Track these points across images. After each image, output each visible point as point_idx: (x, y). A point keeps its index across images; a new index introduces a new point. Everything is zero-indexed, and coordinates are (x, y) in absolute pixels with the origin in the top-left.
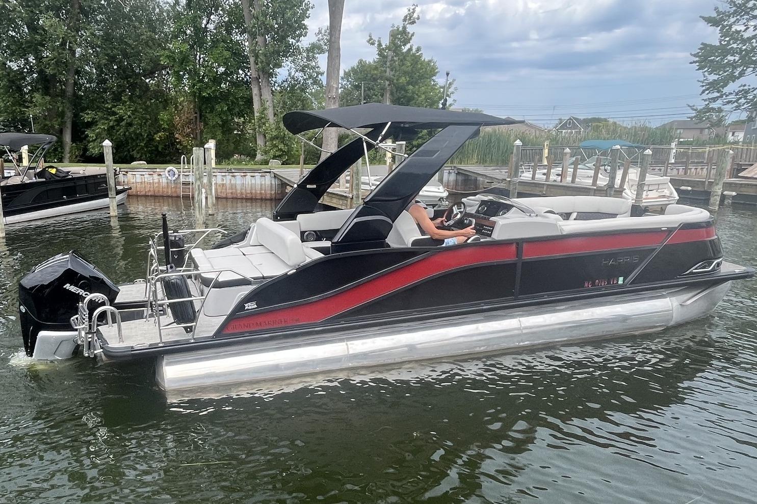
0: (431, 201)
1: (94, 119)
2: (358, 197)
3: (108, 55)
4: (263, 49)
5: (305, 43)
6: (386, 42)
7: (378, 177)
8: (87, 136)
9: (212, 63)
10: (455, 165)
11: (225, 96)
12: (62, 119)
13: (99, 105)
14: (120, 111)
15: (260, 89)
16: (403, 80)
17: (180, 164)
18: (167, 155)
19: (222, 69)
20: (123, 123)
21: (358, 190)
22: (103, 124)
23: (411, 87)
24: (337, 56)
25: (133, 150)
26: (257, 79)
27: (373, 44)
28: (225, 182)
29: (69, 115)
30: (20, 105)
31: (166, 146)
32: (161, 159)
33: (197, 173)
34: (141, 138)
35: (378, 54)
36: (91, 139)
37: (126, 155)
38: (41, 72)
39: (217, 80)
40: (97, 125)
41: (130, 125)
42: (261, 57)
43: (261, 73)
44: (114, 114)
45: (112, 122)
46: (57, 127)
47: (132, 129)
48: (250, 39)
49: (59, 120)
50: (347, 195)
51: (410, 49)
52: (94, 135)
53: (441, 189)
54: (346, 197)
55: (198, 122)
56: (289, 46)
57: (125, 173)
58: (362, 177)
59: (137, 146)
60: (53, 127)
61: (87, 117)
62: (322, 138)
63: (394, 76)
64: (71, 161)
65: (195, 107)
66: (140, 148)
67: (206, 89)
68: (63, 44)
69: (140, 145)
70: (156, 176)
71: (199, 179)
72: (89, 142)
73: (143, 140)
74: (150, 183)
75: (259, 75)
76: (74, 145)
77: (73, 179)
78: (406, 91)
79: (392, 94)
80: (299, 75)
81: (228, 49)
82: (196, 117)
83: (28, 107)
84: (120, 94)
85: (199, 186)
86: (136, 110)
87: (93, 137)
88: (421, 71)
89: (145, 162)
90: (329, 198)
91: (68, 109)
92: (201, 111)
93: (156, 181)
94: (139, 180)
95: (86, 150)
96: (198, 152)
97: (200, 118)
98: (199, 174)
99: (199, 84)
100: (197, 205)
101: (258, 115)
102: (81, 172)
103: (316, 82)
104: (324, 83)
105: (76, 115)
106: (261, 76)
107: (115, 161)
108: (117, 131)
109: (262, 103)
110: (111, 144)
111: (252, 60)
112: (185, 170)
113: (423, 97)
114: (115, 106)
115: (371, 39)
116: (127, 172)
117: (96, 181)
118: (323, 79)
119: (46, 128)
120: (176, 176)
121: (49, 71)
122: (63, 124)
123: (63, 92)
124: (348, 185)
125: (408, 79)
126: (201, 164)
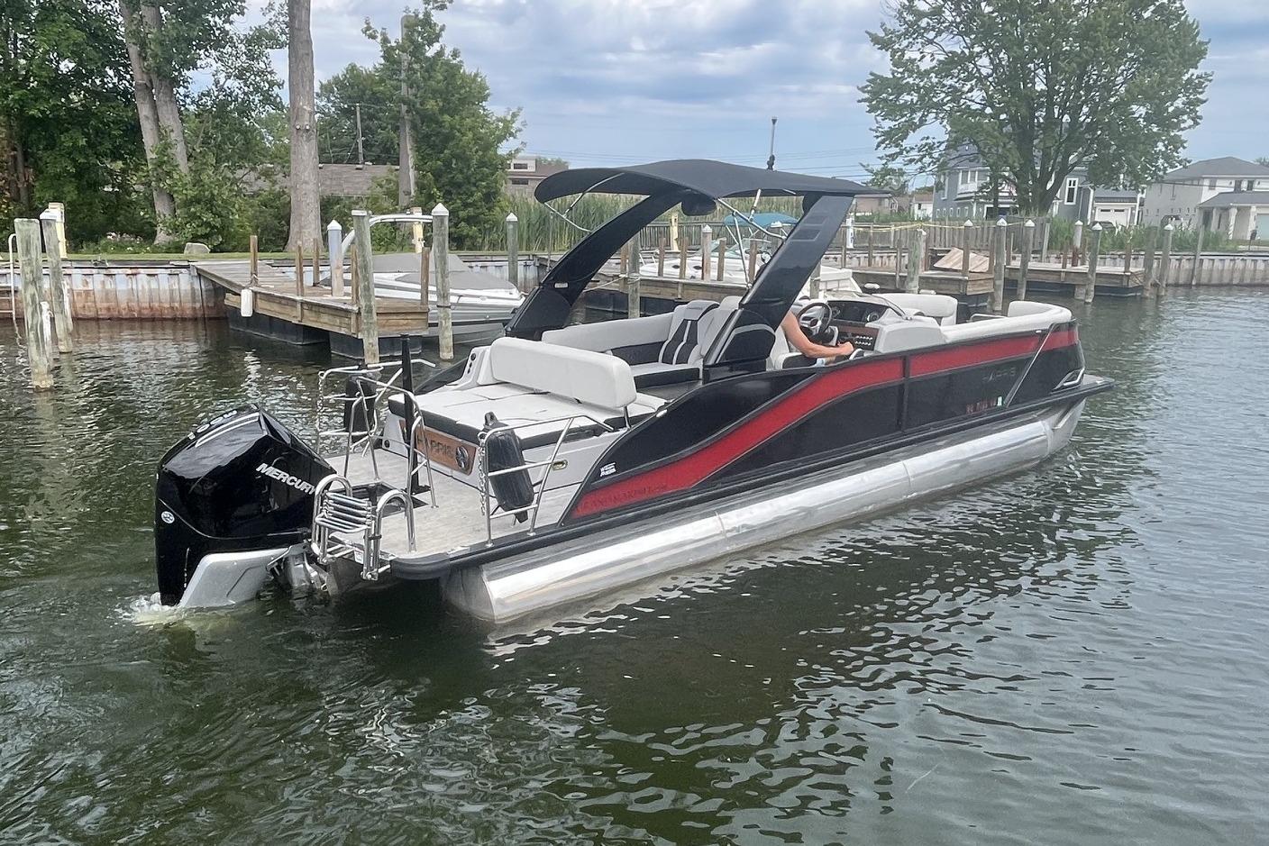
0: (500, 314)
2: (369, 311)
4: (154, 31)
5: (240, 26)
6: (396, 36)
7: (402, 275)
9: (47, 52)
10: (533, 252)
11: (80, 119)
15: (154, 107)
16: (431, 105)
19: (66, 66)
21: (368, 297)
23: (447, 117)
24: (308, 54)
26: (148, 88)
27: (373, 37)
28: (90, 287)
33: (28, 269)
35: (384, 57)
39: (60, 85)
42: (152, 47)
43: (154, 77)
48: (126, 11)
50: (350, 308)
51: (440, 54)
53: (516, 293)
54: (347, 311)
55: (21, 169)
56: (209, 29)
58: (375, 275)
62: (290, 202)
63: (415, 95)
65: (10, 137)
67: (36, 101)
71: (34, 282)
75: (151, 81)
78: (440, 124)
79: (414, 127)
80: (233, 84)
81: (79, 27)
82: (15, 157)
85: (33, 296)
88: (463, 91)
90: (314, 314)
92: (24, 145)
96: (26, 227)
97: (26, 160)
98: (32, 272)
99: (20, 92)
100: (32, 336)
101: (154, 156)
103: (268, 99)
104: (286, 102)
106: (156, 82)
109: (161, 133)
111: (133, 50)
113: (470, 135)
115: (368, 28)
118: (284, 95)
124: (349, 289)
125: (441, 104)
126: (35, 252)
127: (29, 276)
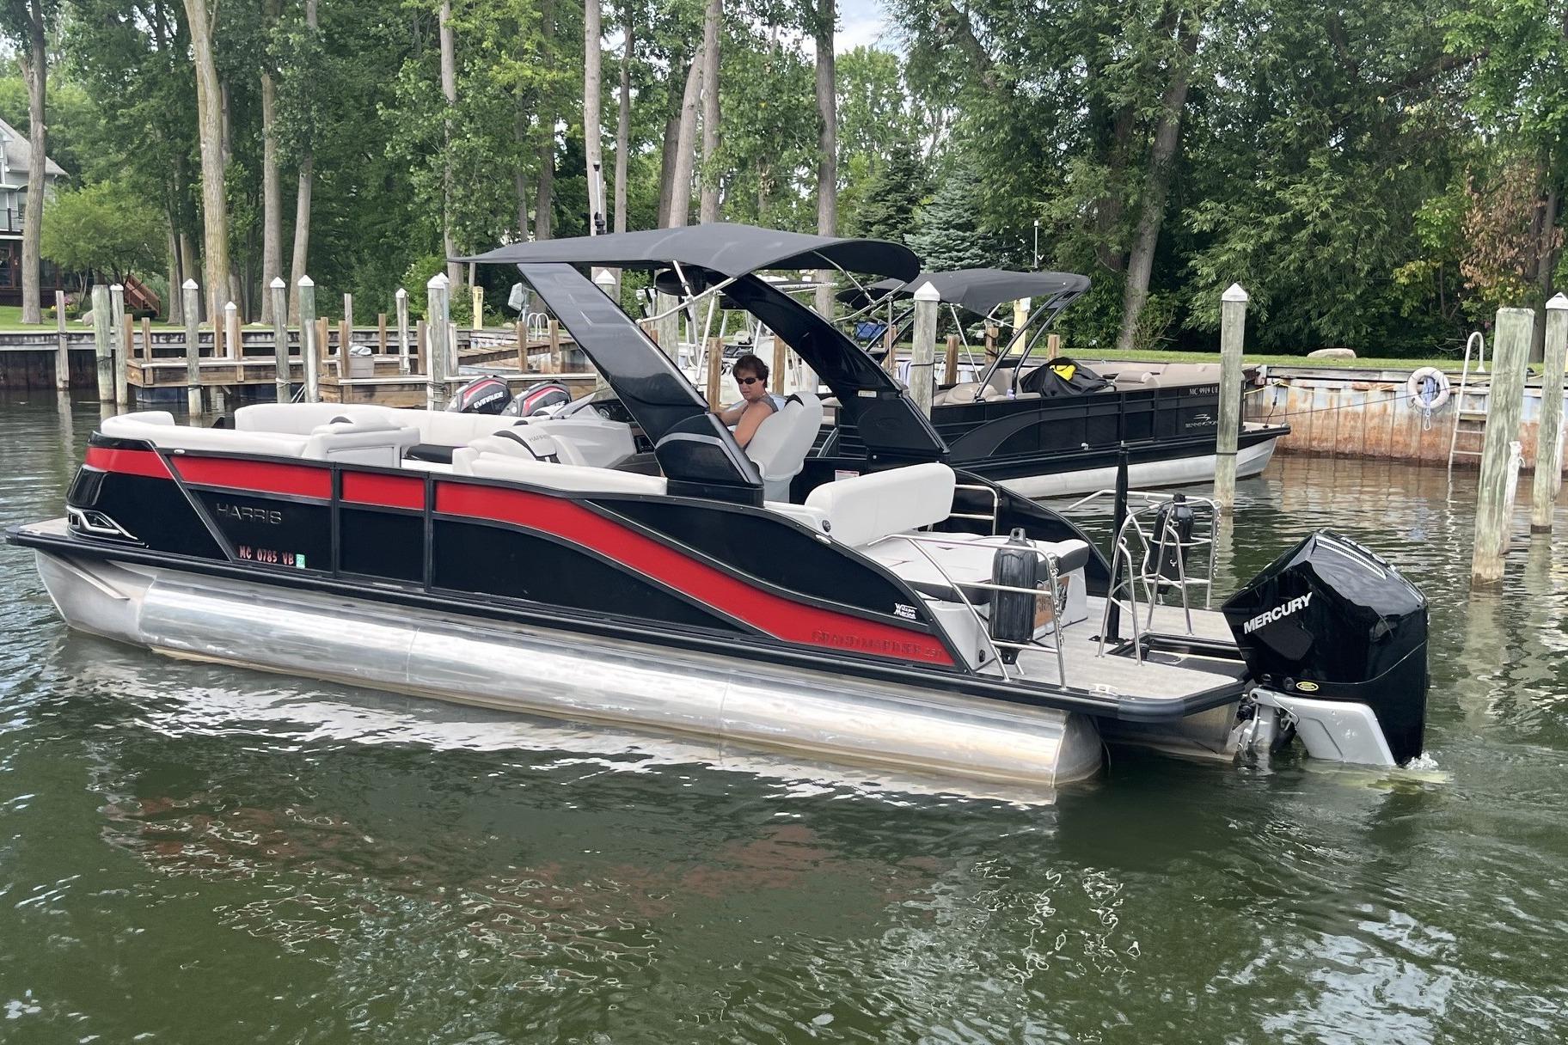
1: (1218, 224)
3: (1284, 39)
8: (1194, 272)
12: (1134, 225)
13: (1239, 183)
14: (1301, 197)
17: (1462, 357)
18: (1428, 330)
20: (1303, 235)
22: (1244, 238)
25: (1321, 315)
29: (1155, 215)
30: (1031, 192)
31: (1426, 302)
32: (1406, 343)
33: (1501, 388)
34: (1350, 277)
36: (1202, 283)
37: (1299, 330)
38: (1097, 103)
40: (1225, 241)
41: (1323, 238)
44: (1281, 207)
45: (1269, 233)
46: (1115, 248)
47: (1325, 253)
49: (1126, 228)
52: (1212, 270)
55: (1547, 229)
57: (1281, 382)
59: (1335, 301)
60: (1104, 248)
61: (1200, 220)
64: (1139, 344)
65: (1541, 178)
66: (1340, 307)
68: (1167, 21)
69: (1343, 301)
70: (1375, 393)
71: (1507, 408)
72: (1196, 289)
73: (1356, 284)
74: (1356, 415)
76: (1154, 298)
77: (1116, 396)
82: (1542, 211)
83: (1049, 197)
84: (1305, 150)
85: (1500, 432)
86: (1348, 196)
87: (1208, 275)
89: (1351, 352)
91: (1153, 198)
92: (1561, 190)
93: (1375, 408)
94: (1318, 405)
95: (1184, 312)
96: (1513, 321)
97: (1558, 213)
98: (1507, 392)
100: (1486, 494)
102: (1145, 377)
105: (1172, 215)
107: (1252, 344)
108: (1282, 258)
110: (1244, 296)
112: (1474, 379)
114: (1283, 186)
116: (1289, 379)
117: (1184, 404)
119: (1088, 251)
120: (1443, 396)
121: (1118, 99)
122: (1133, 238)
123: (1148, 152)
126: (1519, 363)
127: (1501, 400)
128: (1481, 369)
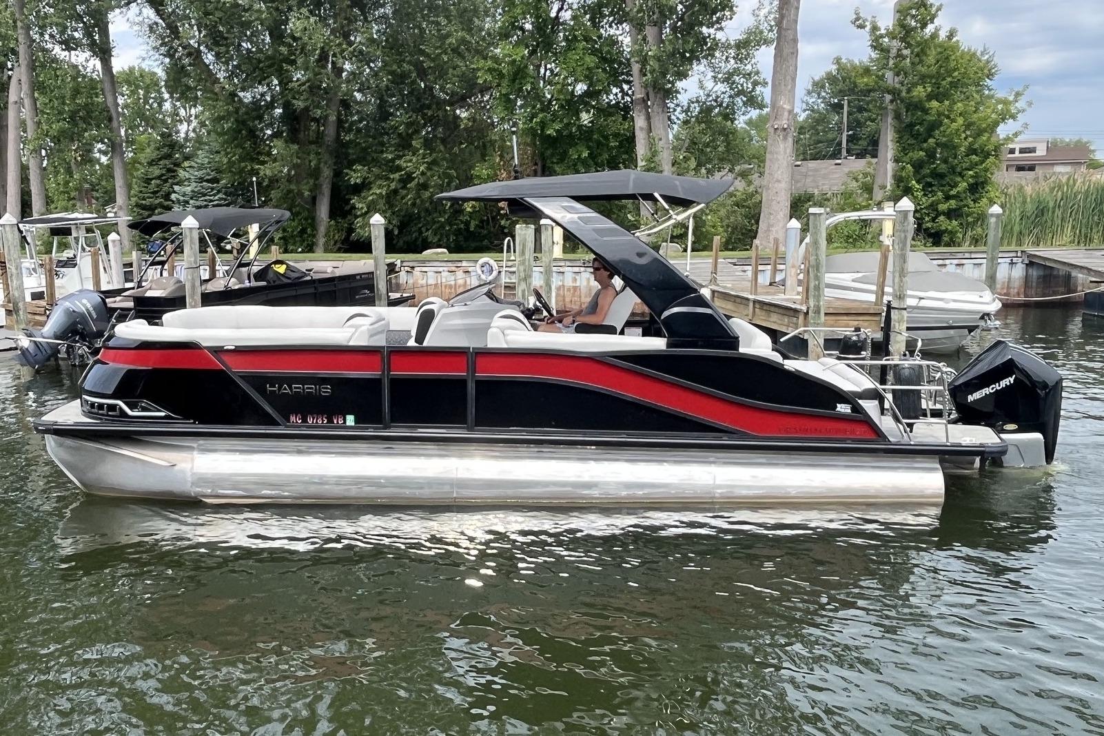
0: (965, 320)
1: (365, 179)
2: (818, 312)
3: (392, 73)
4: (654, 48)
5: (731, 30)
6: (887, 22)
7: (860, 275)
8: (354, 207)
9: (566, 78)
10: (1024, 248)
11: (586, 134)
12: (316, 180)
13: (375, 155)
14: (409, 163)
15: (648, 118)
16: (920, 92)
17: (502, 252)
18: (485, 237)
19: (581, 88)
20: (412, 185)
21: (818, 298)
22: (380, 187)
23: (934, 104)
24: (792, 53)
25: (427, 230)
26: (644, 101)
27: (862, 27)
28: (578, 284)
29: (327, 172)
30: (252, 160)
31: (482, 221)
32: (473, 245)
33: (522, 268)
34: (441, 209)
35: (874, 48)
36: (359, 213)
37: (416, 239)
38: (287, 106)
39: (572, 105)
40: (370, 189)
41: (424, 186)
42: (651, 63)
43: (650, 90)
44: (399, 169)
45: (394, 183)
46: (307, 193)
47: (427, 194)
48: (634, 32)
49: (312, 182)
50: (798, 307)
51: (934, 36)
52: (364, 205)
53: (988, 295)
54: (796, 311)
56: (702, 40)
57: (409, 269)
58: (827, 275)
59: (434, 222)
60: (300, 194)
61: (355, 176)
62: (761, 202)
63: (902, 83)
64: (326, 250)
65: (534, 154)
66: (437, 225)
67: (553, 121)
68: (323, 58)
69: (438, 222)
70: (460, 274)
71: (525, 279)
72: (356, 217)
73: (445, 212)
75: (647, 94)
76: (333, 222)
77: (313, 281)
78: (926, 111)
79: (897, 116)
80: (721, 87)
81: (594, 52)
83: (263, 163)
84: (410, 137)
85: (523, 291)
86: (435, 162)
87: (362, 208)
88: (956, 74)
89: (445, 250)
90: (764, 313)
91: (326, 163)
92: (543, 160)
93: (461, 282)
94: (431, 281)
95: (350, 230)
96: (524, 231)
98: (525, 270)
99: (541, 115)
101: (644, 163)
102: (329, 270)
103: (752, 101)
104: (768, 100)
105: (338, 174)
106: (652, 95)
107: (390, 248)
108: (403, 198)
109: (651, 143)
110: (382, 221)
111: (636, 68)
113: (960, 121)
114: (400, 157)
115: (857, 19)
116: (413, 268)
117: (353, 285)
118: (765, 93)
119: (291, 195)
120: (495, 273)
121: (299, 104)
122: (316, 188)
123: (320, 136)
124: (800, 289)
125: (929, 89)
126: (529, 253)
127: (522, 275)
128: (513, 258)
